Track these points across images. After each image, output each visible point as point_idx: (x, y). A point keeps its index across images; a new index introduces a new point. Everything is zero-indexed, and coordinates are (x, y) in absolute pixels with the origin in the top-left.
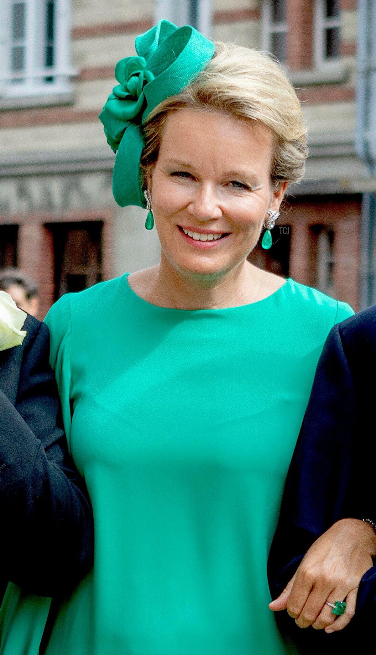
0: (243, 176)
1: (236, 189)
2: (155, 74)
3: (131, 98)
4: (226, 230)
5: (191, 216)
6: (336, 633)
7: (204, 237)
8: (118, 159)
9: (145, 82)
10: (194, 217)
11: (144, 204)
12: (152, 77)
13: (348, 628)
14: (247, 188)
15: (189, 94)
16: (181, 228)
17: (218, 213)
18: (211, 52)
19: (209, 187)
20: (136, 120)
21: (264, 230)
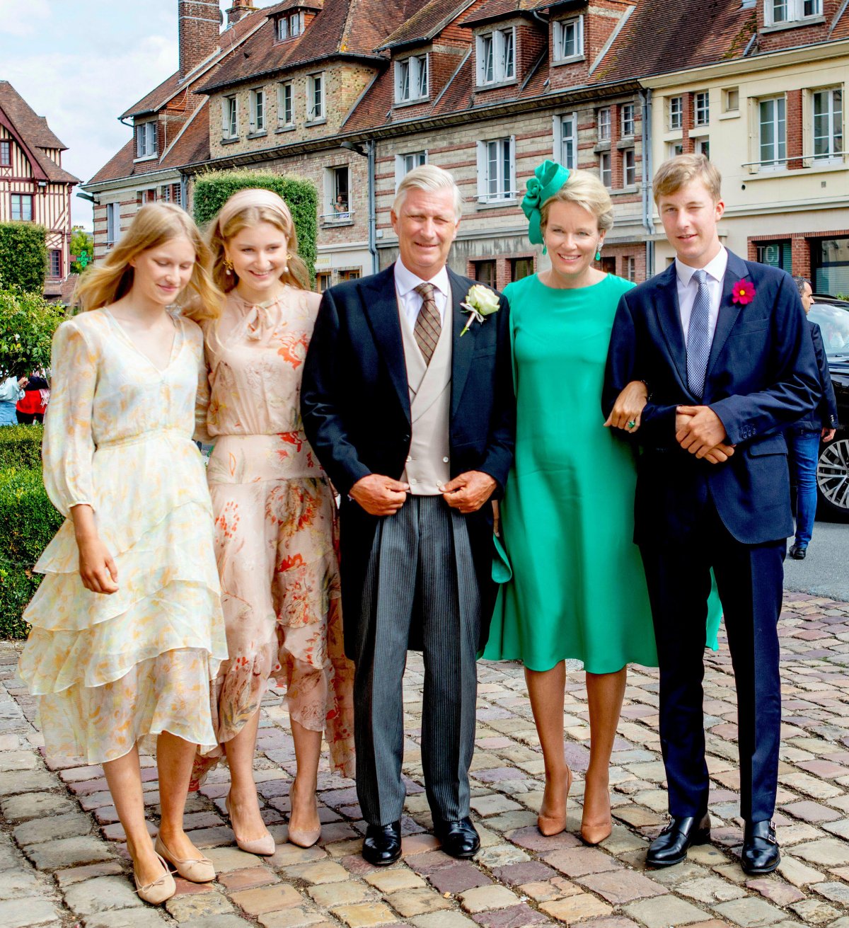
0: (584, 229)
1: (582, 236)
2: (544, 186)
3: (535, 197)
4: (579, 254)
5: (563, 249)
6: (633, 433)
7: (570, 258)
8: (530, 225)
9: (540, 190)
10: (565, 250)
11: (543, 243)
12: (542, 187)
13: (637, 431)
14: (587, 234)
15: (558, 196)
16: (560, 255)
17: (575, 247)
18: (568, 175)
19: (570, 235)
20: (537, 206)
21: (597, 251)
